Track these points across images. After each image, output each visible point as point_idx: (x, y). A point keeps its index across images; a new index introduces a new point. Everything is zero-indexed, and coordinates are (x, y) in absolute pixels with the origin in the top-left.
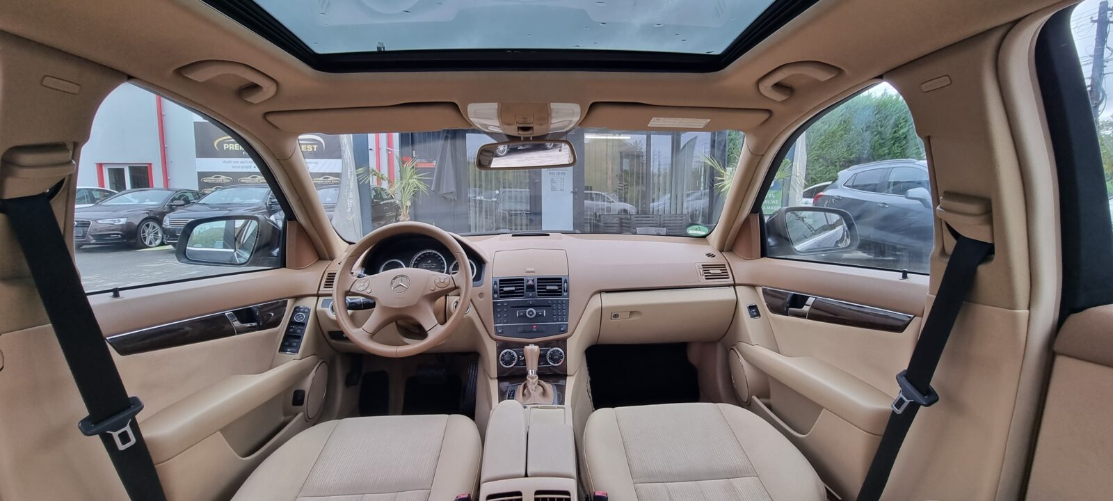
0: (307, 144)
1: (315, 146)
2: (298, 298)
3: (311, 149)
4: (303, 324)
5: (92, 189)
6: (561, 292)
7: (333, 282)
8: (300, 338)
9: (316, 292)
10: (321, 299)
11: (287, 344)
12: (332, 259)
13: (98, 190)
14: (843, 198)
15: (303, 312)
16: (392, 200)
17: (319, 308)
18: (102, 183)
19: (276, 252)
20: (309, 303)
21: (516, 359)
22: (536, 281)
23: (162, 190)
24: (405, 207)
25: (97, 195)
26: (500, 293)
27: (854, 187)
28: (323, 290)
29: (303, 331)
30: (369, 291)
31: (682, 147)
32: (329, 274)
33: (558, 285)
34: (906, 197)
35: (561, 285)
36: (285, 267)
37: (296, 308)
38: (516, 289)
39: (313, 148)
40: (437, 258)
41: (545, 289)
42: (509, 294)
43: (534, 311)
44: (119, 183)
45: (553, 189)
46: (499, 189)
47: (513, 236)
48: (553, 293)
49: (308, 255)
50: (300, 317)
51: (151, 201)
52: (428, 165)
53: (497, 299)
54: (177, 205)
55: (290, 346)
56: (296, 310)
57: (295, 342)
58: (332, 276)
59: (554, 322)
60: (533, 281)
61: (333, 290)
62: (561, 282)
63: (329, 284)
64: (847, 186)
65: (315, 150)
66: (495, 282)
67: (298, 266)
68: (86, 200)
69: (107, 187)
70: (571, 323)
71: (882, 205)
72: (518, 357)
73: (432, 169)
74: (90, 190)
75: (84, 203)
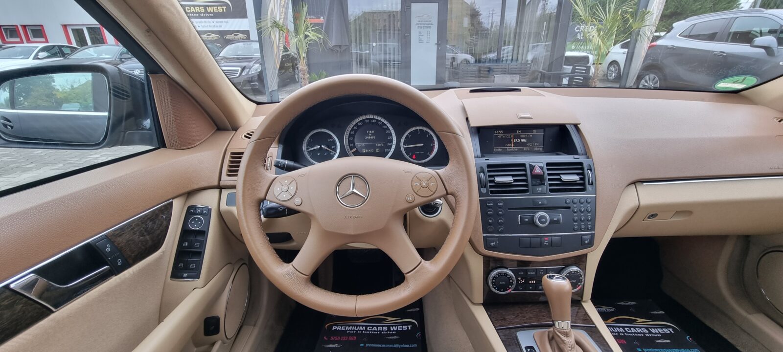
0: (218, 6)
1: (224, 8)
2: (190, 194)
3: (222, 11)
4: (203, 233)
5: (63, 46)
6: (584, 184)
7: (238, 166)
8: (200, 254)
9: (216, 183)
10: (225, 193)
11: (181, 265)
12: (235, 128)
13: (67, 47)
14: (677, 47)
15: (201, 214)
16: (288, 53)
17: (224, 206)
18: (69, 41)
19: (147, 123)
20: (208, 200)
21: (515, 282)
22: (545, 168)
23: (114, 46)
24: (302, 58)
25: (66, 51)
26: (491, 187)
27: (690, 37)
28: (226, 180)
29: (203, 244)
30: (297, 201)
31: (527, 3)
32: (232, 153)
33: (578, 174)
34: (751, 46)
35: (583, 174)
36: (164, 146)
37: (189, 208)
38: (515, 181)
39: (223, 9)
40: (381, 126)
41: (560, 180)
42: (503, 188)
43: (546, 215)
44: (82, 42)
45: (421, 41)
46: (376, 42)
47: (472, 91)
48: (570, 187)
49: (198, 127)
50: (196, 222)
51: (106, 55)
52: (316, 21)
53: (486, 195)
54: (125, 59)
55: (186, 268)
56: (191, 212)
57: (193, 262)
58: (237, 157)
59: (575, 231)
60: (541, 168)
61: (239, 180)
62: (582, 169)
63: (233, 170)
64: (681, 36)
65: (225, 11)
66: (482, 168)
67: (185, 144)
68: (59, 56)
69: (74, 45)
70: (597, 232)
71: (718, 54)
72: (518, 280)
73: (321, 25)
74: (60, 47)
75: (58, 57)
